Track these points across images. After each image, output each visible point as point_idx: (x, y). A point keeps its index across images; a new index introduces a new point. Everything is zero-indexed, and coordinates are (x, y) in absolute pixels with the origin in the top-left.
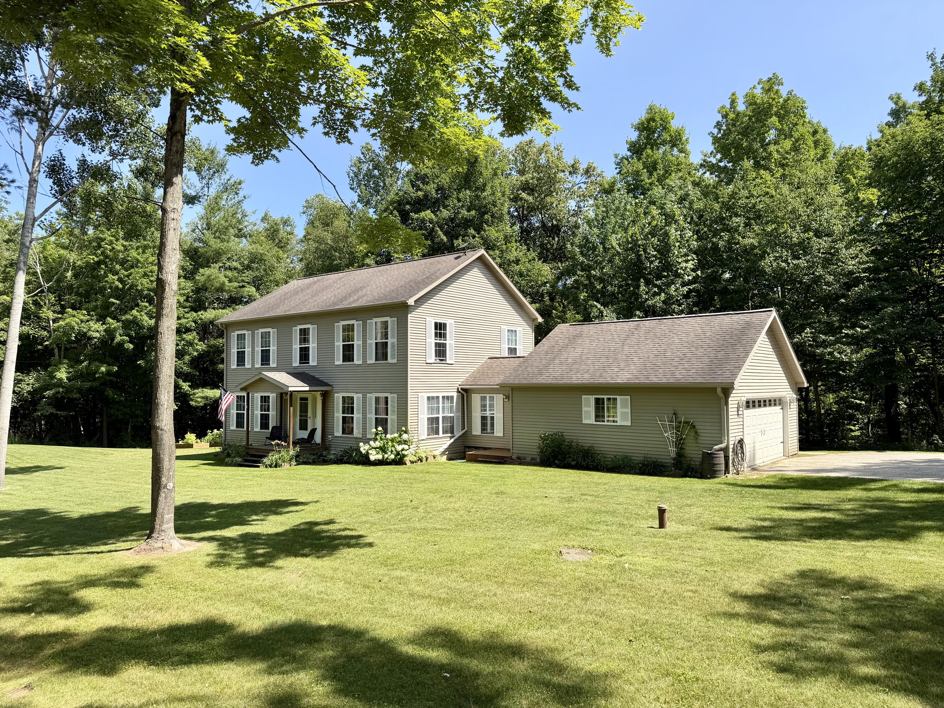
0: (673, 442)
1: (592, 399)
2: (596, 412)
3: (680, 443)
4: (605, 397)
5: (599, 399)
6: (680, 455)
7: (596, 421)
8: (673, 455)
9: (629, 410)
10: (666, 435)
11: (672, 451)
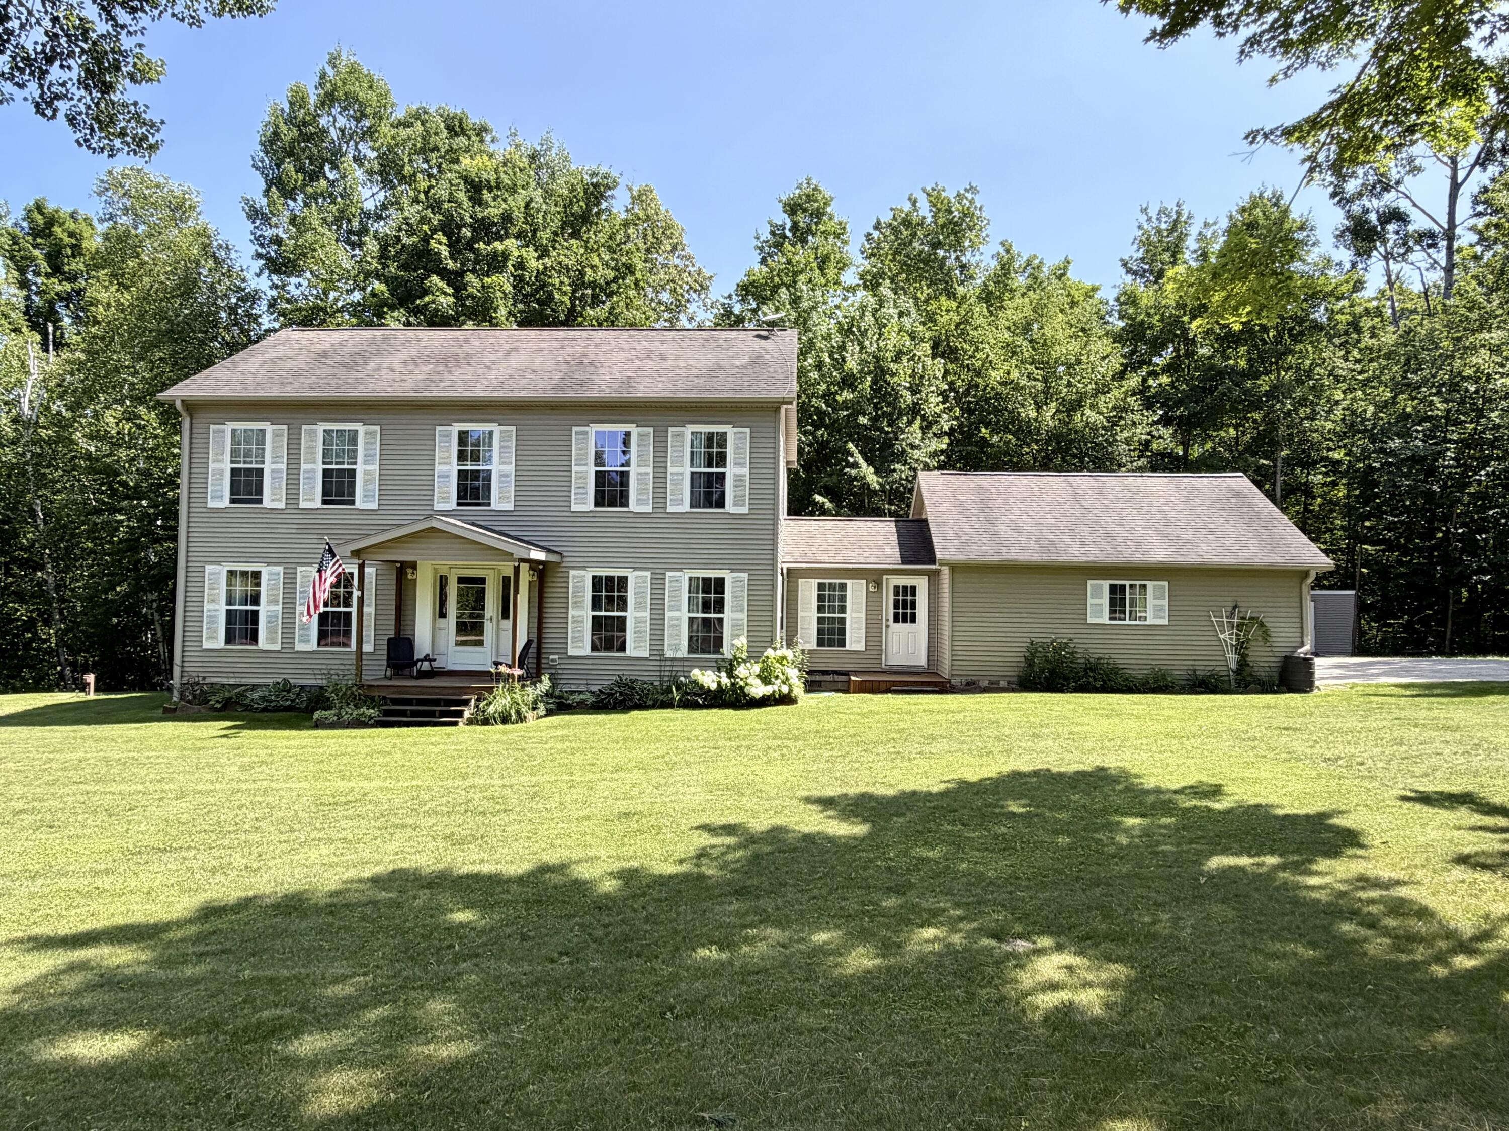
0: (1232, 645)
1: (1105, 585)
2: (1111, 606)
3: (1241, 648)
4: (1127, 583)
5: (1116, 585)
6: (1243, 663)
7: (1111, 619)
8: (1233, 665)
9: (1166, 602)
10: (1222, 637)
11: (1232, 659)
